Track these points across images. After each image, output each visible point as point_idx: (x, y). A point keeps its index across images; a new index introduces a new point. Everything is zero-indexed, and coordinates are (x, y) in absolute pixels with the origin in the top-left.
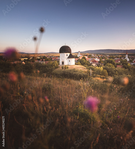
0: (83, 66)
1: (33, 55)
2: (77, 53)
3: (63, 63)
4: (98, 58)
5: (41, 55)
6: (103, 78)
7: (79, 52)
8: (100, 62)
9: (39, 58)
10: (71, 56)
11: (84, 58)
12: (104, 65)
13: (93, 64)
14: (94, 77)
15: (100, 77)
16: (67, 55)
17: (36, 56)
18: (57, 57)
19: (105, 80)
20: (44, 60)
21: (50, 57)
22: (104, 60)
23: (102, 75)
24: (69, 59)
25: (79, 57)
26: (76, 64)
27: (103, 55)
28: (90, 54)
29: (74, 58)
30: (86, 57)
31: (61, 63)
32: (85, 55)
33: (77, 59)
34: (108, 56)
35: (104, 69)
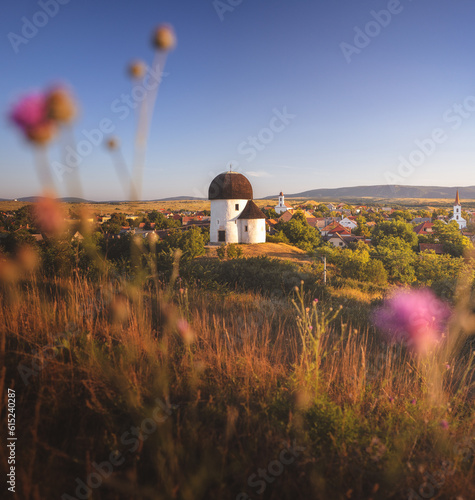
0: (295, 248)
1: (112, 209)
2: (274, 198)
3: (222, 235)
4: (350, 218)
5: (141, 207)
6: (371, 290)
7: (281, 194)
8: (357, 232)
9: (133, 218)
10: (250, 213)
11: (298, 216)
12: (374, 243)
13: (331, 240)
14: (337, 285)
15: (361, 286)
16: (237, 207)
17: (123, 209)
18: (200, 214)
19: (378, 296)
20: (153, 225)
21: (176, 213)
22: (373, 223)
23: (366, 280)
24: (244, 221)
25: (282, 213)
26: (268, 240)
27: (367, 205)
28: (321, 201)
29: (261, 217)
30: (307, 215)
31: (214, 235)
32: (303, 208)
33: (273, 221)
34: (389, 209)
35: (373, 256)
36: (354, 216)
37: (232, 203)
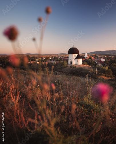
0: (89, 66)
1: (46, 56)
2: (85, 54)
3: (71, 63)
4: (103, 59)
5: (52, 56)
6: (108, 77)
7: (86, 53)
8: (105, 62)
9: (51, 58)
10: (78, 57)
11: (90, 58)
12: (110, 65)
13: (98, 64)
14: (99, 75)
15: (105, 76)
16: (75, 56)
17: (48, 56)
18: (66, 57)
19: (110, 78)
20: (55, 60)
21: (60, 57)
22: (109, 60)
23: (107, 74)
24: (77, 59)
25: (86, 57)
26: (82, 64)
27: (108, 55)
28: (96, 55)
29: (81, 58)
30: (93, 58)
31: (69, 63)
32: (92, 56)
33: (84, 59)
34: (114, 56)
35: (109, 68)
36: (104, 58)
37: (74, 55)
